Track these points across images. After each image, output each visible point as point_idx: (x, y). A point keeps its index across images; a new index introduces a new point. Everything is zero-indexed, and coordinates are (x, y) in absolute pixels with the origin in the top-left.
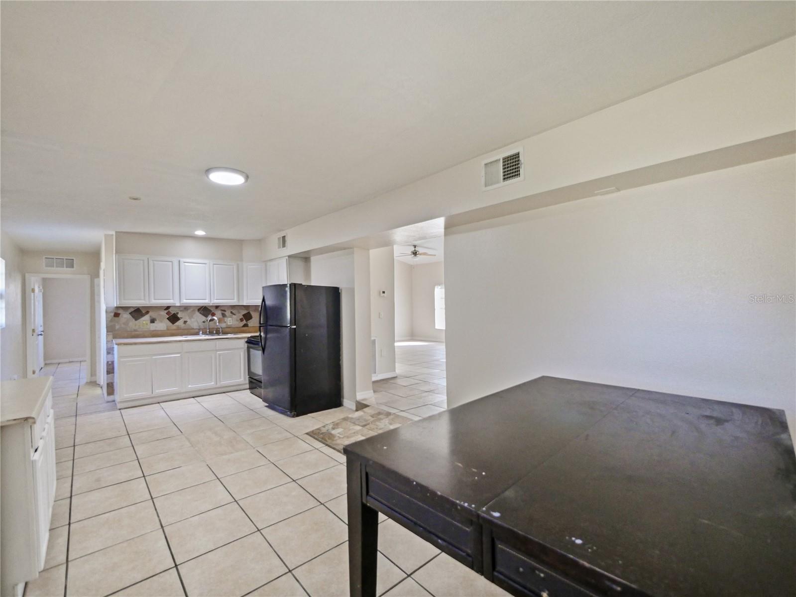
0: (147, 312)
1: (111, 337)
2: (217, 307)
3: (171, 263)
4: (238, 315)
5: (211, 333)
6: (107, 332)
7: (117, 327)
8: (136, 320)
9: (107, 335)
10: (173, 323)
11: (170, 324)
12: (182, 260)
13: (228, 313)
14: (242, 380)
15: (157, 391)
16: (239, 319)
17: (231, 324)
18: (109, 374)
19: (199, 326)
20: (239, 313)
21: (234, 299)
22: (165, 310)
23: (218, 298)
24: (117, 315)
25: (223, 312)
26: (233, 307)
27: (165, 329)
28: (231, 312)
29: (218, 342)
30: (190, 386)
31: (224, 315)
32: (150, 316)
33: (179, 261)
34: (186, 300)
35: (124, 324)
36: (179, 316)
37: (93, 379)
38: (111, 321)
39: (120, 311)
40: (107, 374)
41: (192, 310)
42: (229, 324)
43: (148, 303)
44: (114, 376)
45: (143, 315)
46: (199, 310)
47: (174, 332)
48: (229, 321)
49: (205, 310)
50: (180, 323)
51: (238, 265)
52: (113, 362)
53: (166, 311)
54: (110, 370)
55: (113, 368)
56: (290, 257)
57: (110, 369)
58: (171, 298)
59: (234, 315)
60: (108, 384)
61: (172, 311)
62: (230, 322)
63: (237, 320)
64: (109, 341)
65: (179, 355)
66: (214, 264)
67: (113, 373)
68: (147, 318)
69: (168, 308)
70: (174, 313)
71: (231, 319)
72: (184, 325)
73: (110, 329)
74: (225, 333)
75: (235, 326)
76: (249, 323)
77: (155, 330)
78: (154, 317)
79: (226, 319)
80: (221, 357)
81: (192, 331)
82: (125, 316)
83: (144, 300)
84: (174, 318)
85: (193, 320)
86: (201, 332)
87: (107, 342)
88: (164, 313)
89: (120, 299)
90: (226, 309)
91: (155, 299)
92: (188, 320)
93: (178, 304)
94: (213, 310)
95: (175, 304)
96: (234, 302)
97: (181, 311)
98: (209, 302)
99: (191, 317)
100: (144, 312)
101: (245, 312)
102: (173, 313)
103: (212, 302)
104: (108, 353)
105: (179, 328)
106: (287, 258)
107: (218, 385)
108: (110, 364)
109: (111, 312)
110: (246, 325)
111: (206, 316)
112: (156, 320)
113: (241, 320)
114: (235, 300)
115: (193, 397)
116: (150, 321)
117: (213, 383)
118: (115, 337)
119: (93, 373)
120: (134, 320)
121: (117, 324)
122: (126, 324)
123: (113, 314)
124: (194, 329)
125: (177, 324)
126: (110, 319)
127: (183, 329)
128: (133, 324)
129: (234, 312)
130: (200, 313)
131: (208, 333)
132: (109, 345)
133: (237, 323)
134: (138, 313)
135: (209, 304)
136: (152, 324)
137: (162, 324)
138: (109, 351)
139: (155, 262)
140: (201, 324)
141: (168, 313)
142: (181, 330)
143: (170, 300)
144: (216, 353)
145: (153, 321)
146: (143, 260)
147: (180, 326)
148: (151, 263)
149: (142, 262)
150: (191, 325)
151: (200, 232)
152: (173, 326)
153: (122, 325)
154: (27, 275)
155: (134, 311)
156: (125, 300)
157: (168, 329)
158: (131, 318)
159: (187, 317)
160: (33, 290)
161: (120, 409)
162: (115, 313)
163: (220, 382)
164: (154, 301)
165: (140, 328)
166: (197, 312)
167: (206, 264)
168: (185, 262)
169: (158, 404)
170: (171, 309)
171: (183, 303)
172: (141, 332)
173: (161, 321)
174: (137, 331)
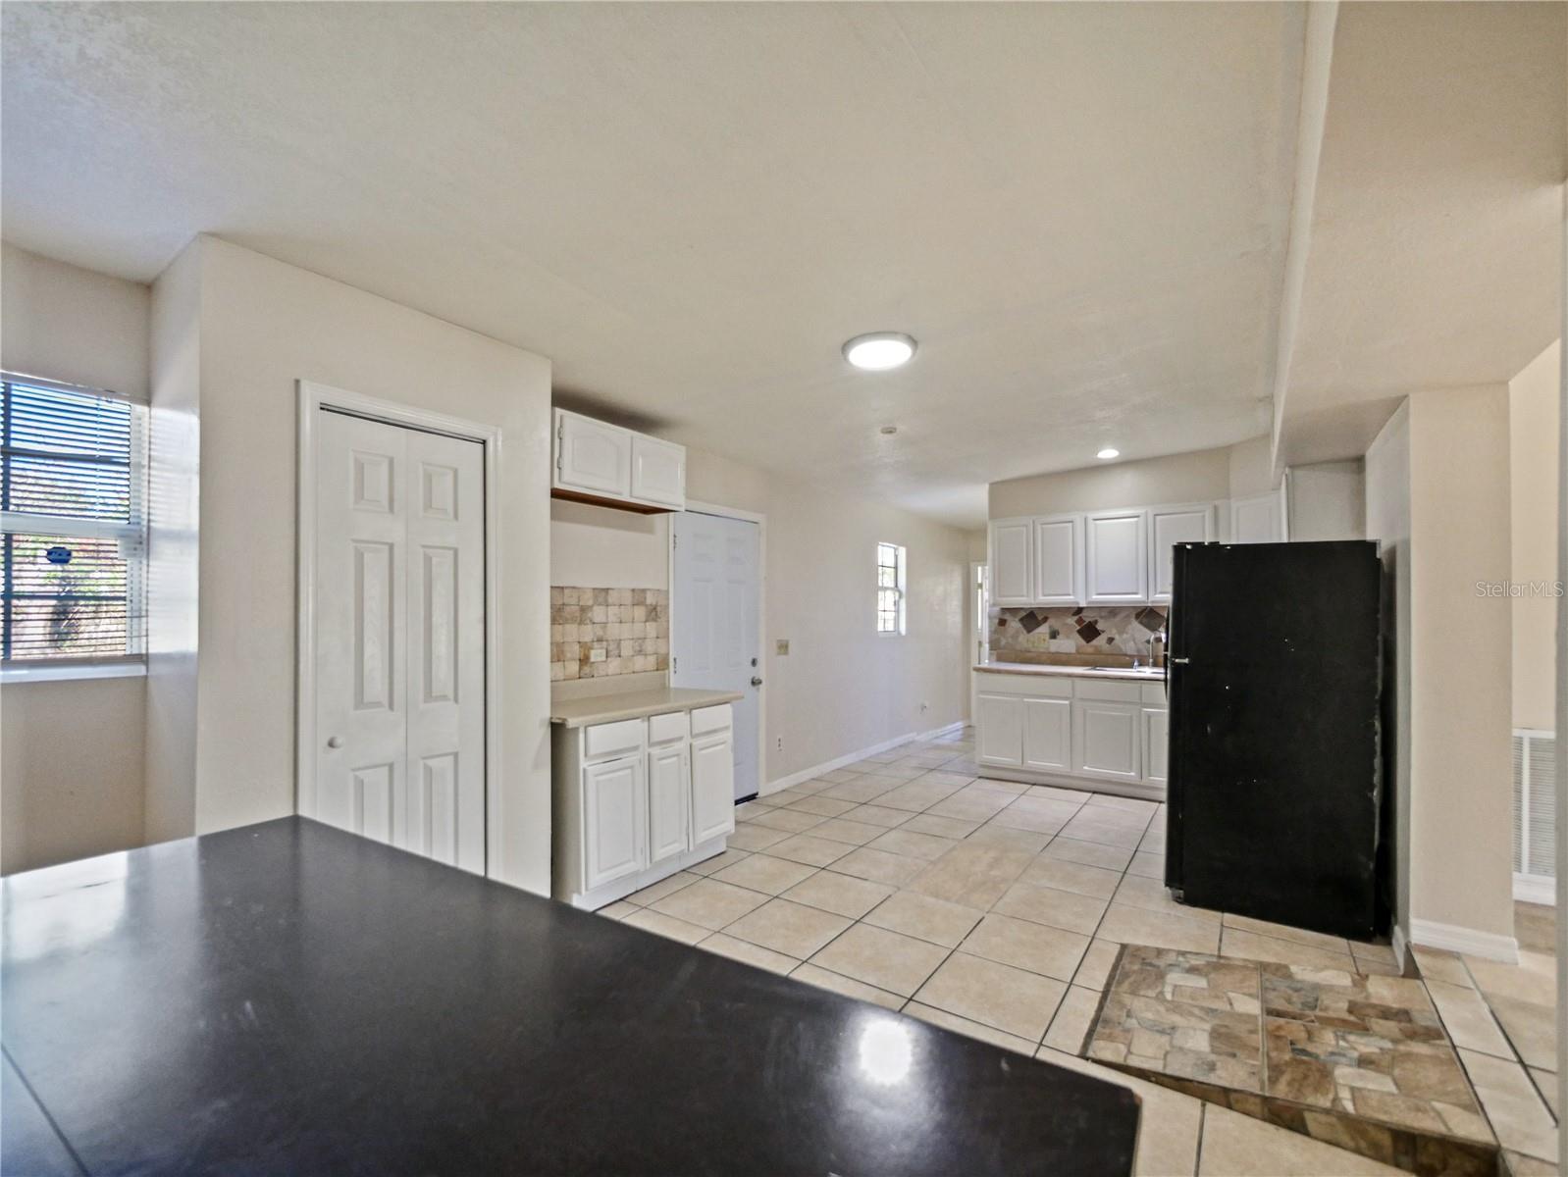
0: (1045, 619)
3: (1071, 524)
6: (991, 649)
7: (1003, 642)
8: (1029, 632)
10: (1088, 642)
11: (1082, 641)
12: (1091, 516)
15: (1029, 762)
19: (1139, 651)
22: (1073, 616)
24: (1002, 622)
27: (1074, 651)
29: (1145, 686)
30: (1086, 768)
32: (1050, 627)
33: (1086, 519)
34: (1097, 595)
35: (1012, 637)
36: (1099, 627)
38: (996, 632)
39: (1007, 616)
41: (1123, 615)
45: (1038, 624)
46: (1138, 616)
47: (1090, 657)
49: (1152, 616)
50: (1100, 642)
51: (1216, 508)
53: (1076, 618)
56: (1294, 466)
58: (1071, 592)
61: (1088, 617)
65: (1067, 702)
66: (1156, 515)
68: (1044, 630)
69: (1080, 611)
70: (1090, 623)
72: (1108, 646)
73: (994, 645)
77: (1058, 653)
78: (1056, 628)
80: (1151, 720)
81: (1124, 659)
82: (1014, 624)
83: (1027, 596)
84: (1089, 632)
85: (1125, 636)
86: (1137, 663)
88: (1072, 621)
89: (994, 596)
91: (1045, 595)
92: (1117, 637)
93: (1083, 604)
95: (1078, 602)
97: (1101, 617)
98: (1145, 599)
99: (1120, 633)
100: (1041, 618)
102: (1087, 620)
103: (1151, 599)
105: (1098, 651)
109: (995, 617)
112: (1059, 634)
116: (1047, 637)
117: (1133, 774)
118: (999, 659)
120: (1025, 632)
121: (1002, 638)
122: (1015, 636)
123: (997, 621)
124: (1126, 655)
125: (1095, 642)
126: (993, 629)
127: (1106, 655)
128: (1025, 639)
130: (1141, 623)
134: (1032, 618)
135: (1144, 602)
136: (1053, 640)
137: (1069, 643)
139: (1044, 526)
140: (1141, 646)
141: (1080, 621)
142: (1102, 656)
143: (1069, 595)
144: (1141, 711)
145: (1054, 635)
146: (1027, 526)
147: (1101, 646)
148: (1039, 527)
149: (1025, 529)
150: (1123, 647)
151: (1108, 454)
152: (1089, 648)
153: (1010, 640)
154: (972, 565)
155: (1027, 616)
156: (1000, 596)
157: (1078, 652)
158: (1023, 629)
159: (1114, 631)
160: (981, 586)
161: (980, 777)
162: (1000, 619)
163: (1149, 776)
164: (1042, 597)
165: (1034, 646)
166: (1134, 620)
167: (1138, 517)
168: (1095, 520)
169: (1031, 786)
170: (1085, 614)
171: (1091, 602)
172: (1035, 654)
173: (1068, 636)
174: (1030, 652)
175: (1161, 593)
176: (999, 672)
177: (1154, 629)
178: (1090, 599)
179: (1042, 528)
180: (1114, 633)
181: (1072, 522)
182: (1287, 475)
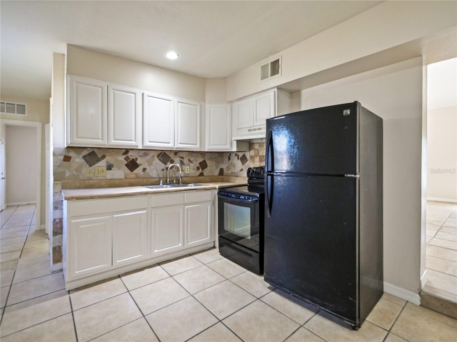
0: (104, 157)
1: (59, 187)
2: (176, 153)
3: (133, 95)
4: (195, 163)
5: (171, 183)
6: (54, 181)
7: (68, 174)
8: (90, 166)
9: (55, 184)
10: (132, 171)
11: (128, 171)
12: (146, 93)
13: (186, 161)
14: (208, 238)
15: (118, 261)
16: (195, 168)
18: (56, 235)
19: (158, 175)
20: (196, 161)
21: (196, 144)
22: (124, 154)
23: (181, 142)
24: (67, 159)
25: (182, 160)
26: (191, 153)
27: (123, 177)
28: (189, 160)
29: (186, 194)
30: (156, 251)
31: (182, 163)
32: (107, 162)
33: (143, 94)
34: (150, 142)
35: (76, 170)
36: (138, 162)
38: (60, 166)
39: (72, 154)
40: (53, 236)
41: (152, 154)
42: (186, 172)
43: (106, 143)
44: (62, 238)
45: (98, 160)
46: (158, 156)
47: (132, 180)
48: (186, 170)
49: (164, 155)
50: (138, 171)
52: (61, 220)
53: (124, 156)
54: (58, 230)
55: (62, 228)
56: (279, 88)
57: (57, 228)
58: (134, 139)
59: (192, 163)
60: (54, 249)
61: (132, 155)
62: (188, 171)
63: (194, 169)
64: (57, 193)
65: (145, 212)
66: (178, 102)
67: (62, 233)
68: (103, 164)
69: (127, 151)
70: (133, 159)
71: (188, 167)
72: (143, 173)
73: (58, 177)
74: (185, 183)
75: (192, 176)
76: (204, 172)
77: (112, 179)
78: (111, 163)
79: (184, 166)
80: (189, 212)
81: (152, 180)
82: (78, 160)
83: (102, 139)
84: (132, 165)
85: (152, 167)
86: (161, 182)
87: (55, 193)
88: (122, 158)
89: (71, 137)
90: (184, 156)
91: (115, 139)
92: (148, 168)
93: (140, 147)
94: (172, 156)
95: (137, 146)
96: (196, 147)
97: (140, 156)
98: (173, 146)
99: (150, 164)
100: (99, 156)
101: (201, 160)
102: (131, 158)
103: (176, 147)
104: (55, 208)
105: (137, 177)
106: (276, 90)
107: (186, 247)
108: (57, 223)
109: (60, 155)
110: (201, 174)
112: (113, 167)
113: (198, 169)
114: (198, 146)
115: (159, 264)
116: (105, 168)
117: (180, 245)
118: (64, 187)
119: (43, 221)
120: (88, 166)
121: (67, 171)
122: (79, 170)
123: (62, 158)
124: (153, 178)
125: (136, 171)
126: (58, 164)
127: (142, 178)
128: (87, 171)
129: (191, 160)
130: (159, 160)
131: (168, 182)
132: (57, 198)
133: (194, 172)
134: (93, 155)
135: (173, 148)
136: (108, 171)
138: (58, 205)
139: (116, 92)
140: (160, 172)
141: (126, 159)
142: (140, 180)
143: (132, 141)
144: (184, 207)
145: (110, 167)
146: (102, 88)
147: (139, 174)
148: (111, 92)
149: (100, 89)
150: (151, 174)
151: (172, 56)
152: (132, 175)
153: (75, 172)
155: (89, 154)
156: (78, 137)
157: (126, 178)
158: (86, 163)
159: (146, 164)
161: (69, 292)
162: (65, 156)
163: (188, 243)
164: (113, 141)
165: (95, 176)
166: (156, 158)
167: (170, 101)
168: (148, 96)
169: (119, 279)
170: (130, 154)
171: (145, 146)
172: (96, 181)
173: (119, 168)
174: (91, 180)
175: (180, 144)
176: (92, 198)
177: (166, 164)
178: (145, 144)
179: (114, 93)
180: (146, 166)
181: (135, 93)
182: (275, 92)
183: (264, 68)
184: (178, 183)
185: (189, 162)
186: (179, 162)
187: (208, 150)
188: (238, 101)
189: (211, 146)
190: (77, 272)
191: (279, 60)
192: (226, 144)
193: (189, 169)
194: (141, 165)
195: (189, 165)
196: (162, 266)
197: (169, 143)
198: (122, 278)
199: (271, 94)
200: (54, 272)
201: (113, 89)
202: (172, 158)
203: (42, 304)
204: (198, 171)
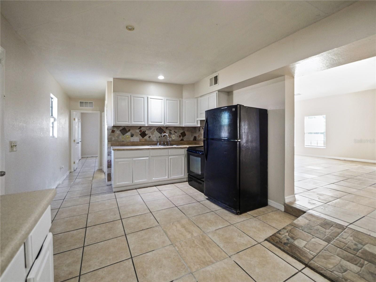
0: (129, 130)
1: (110, 145)
2: (167, 128)
3: (143, 99)
5: (164, 145)
6: (108, 142)
7: (113, 139)
8: (123, 135)
9: (108, 143)
10: (143, 138)
11: (141, 138)
12: (149, 97)
13: (172, 132)
14: (183, 175)
15: (135, 181)
16: (178, 136)
17: (174, 139)
19: (157, 140)
20: (179, 132)
21: (177, 123)
22: (139, 129)
23: (169, 122)
24: (113, 131)
25: (170, 131)
26: (175, 128)
27: (139, 141)
28: (175, 132)
29: (170, 150)
30: (153, 179)
31: (170, 133)
32: (131, 133)
33: (148, 97)
34: (151, 122)
36: (146, 133)
37: (101, 168)
38: (110, 135)
39: (115, 129)
40: (108, 168)
41: (153, 129)
42: (173, 139)
43: (130, 124)
44: (111, 169)
45: (127, 132)
46: (157, 129)
47: (143, 143)
48: (173, 137)
49: (160, 129)
50: (146, 137)
51: (180, 101)
52: (111, 161)
53: (139, 130)
55: (111, 165)
56: (219, 91)
57: (109, 165)
59: (176, 133)
60: (108, 174)
62: (174, 138)
63: (177, 137)
64: (109, 148)
65: (148, 158)
66: (167, 100)
67: (111, 167)
68: (129, 134)
69: (140, 127)
70: (144, 131)
71: (174, 135)
72: (149, 139)
73: (109, 140)
74: (172, 145)
75: (176, 140)
76: (184, 139)
77: (134, 142)
78: (133, 133)
79: (171, 135)
80: (172, 160)
81: (154, 143)
82: (118, 132)
83: (128, 122)
84: (143, 134)
85: (153, 135)
86: (158, 144)
87: (108, 148)
88: (138, 131)
89: (115, 121)
90: (172, 129)
91: (134, 122)
92: (151, 136)
93: (146, 125)
94: (164, 129)
95: (145, 125)
96: (177, 124)
97: (147, 130)
99: (152, 134)
100: (127, 130)
101: (182, 131)
102: (143, 131)
103: (165, 124)
105: (146, 140)
107: (169, 179)
108: (109, 162)
109: (110, 130)
110: (182, 140)
111: (161, 134)
112: (134, 135)
113: (180, 136)
115: (155, 186)
116: (130, 136)
117: (166, 177)
118: (112, 145)
119: (101, 164)
120: (122, 135)
121: (113, 137)
122: (118, 137)
123: (111, 131)
124: (154, 141)
125: (145, 138)
126: (109, 134)
127: (148, 141)
128: (122, 138)
130: (157, 131)
131: (162, 144)
132: (109, 150)
134: (124, 130)
135: (164, 125)
136: (132, 138)
137: (137, 139)
138: (109, 154)
139: (135, 98)
140: (157, 138)
141: (140, 131)
143: (142, 122)
144: (169, 157)
145: (132, 136)
147: (147, 139)
148: (132, 98)
149: (127, 97)
150: (153, 139)
151: (161, 78)
152: (143, 140)
153: (116, 138)
154: (72, 111)
156: (118, 121)
157: (140, 141)
158: (121, 134)
159: (151, 134)
160: (75, 119)
161: (115, 192)
162: (112, 130)
163: (171, 177)
164: (133, 123)
165: (125, 140)
166: (156, 131)
167: (162, 99)
168: (150, 98)
169: (136, 190)
170: (142, 129)
171: (149, 125)
172: (126, 143)
173: (137, 136)
174: (124, 142)
176: (124, 150)
179: (134, 99)
180: (150, 135)
181: (144, 98)
182: (217, 93)
183: (211, 79)
184: (168, 145)
185: (174, 133)
186: (169, 132)
187: (184, 126)
188: (201, 97)
189: (186, 124)
190: (118, 183)
191: (217, 76)
192: (194, 123)
193: (174, 137)
194: (148, 134)
195: (175, 135)
196: (157, 187)
197: (161, 122)
198: (137, 190)
199: (215, 95)
200: (108, 185)
201: (134, 97)
202: (164, 131)
203: (104, 195)
204: (180, 138)
